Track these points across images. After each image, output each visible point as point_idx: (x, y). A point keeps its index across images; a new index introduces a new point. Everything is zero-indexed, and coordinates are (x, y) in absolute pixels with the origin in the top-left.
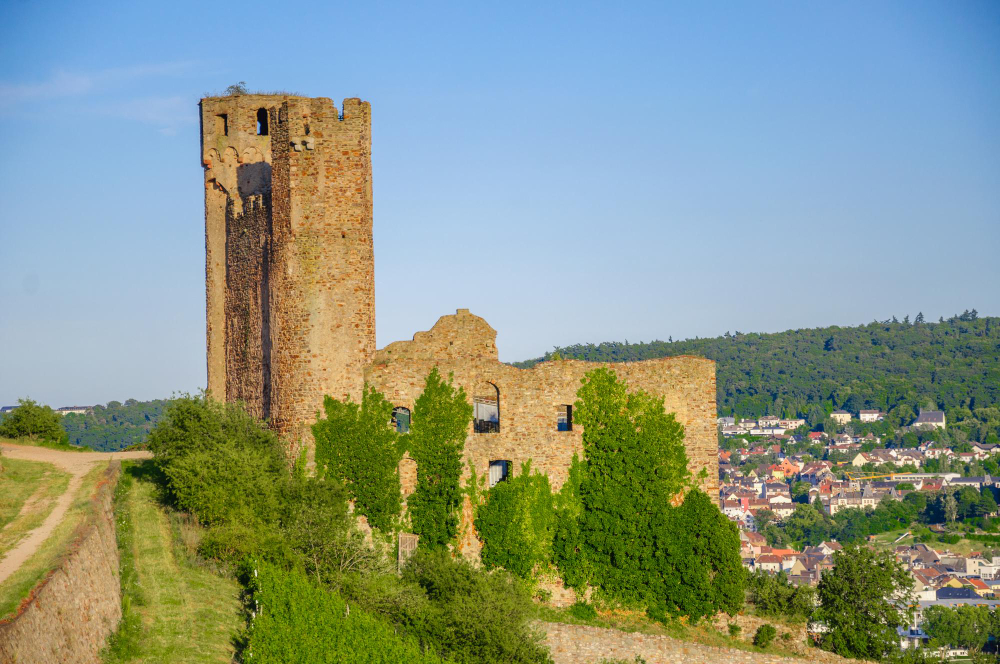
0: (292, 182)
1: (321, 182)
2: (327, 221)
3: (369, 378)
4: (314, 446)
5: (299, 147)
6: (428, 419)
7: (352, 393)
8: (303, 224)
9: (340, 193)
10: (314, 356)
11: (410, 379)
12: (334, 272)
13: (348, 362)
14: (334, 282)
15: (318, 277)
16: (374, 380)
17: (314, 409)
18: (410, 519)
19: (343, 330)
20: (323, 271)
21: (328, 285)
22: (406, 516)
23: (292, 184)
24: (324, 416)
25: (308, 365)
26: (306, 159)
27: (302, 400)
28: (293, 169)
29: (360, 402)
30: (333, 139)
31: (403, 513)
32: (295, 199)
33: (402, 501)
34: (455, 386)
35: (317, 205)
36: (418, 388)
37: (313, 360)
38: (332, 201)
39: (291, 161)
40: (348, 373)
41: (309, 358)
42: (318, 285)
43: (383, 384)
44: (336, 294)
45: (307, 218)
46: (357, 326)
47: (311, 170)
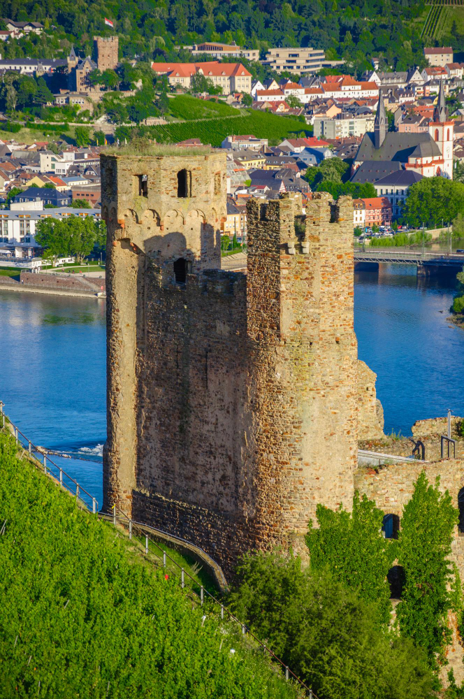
0: (283, 285)
1: (317, 288)
2: (322, 327)
3: (360, 486)
4: (308, 557)
5: (293, 251)
6: (416, 525)
7: (344, 501)
8: (294, 329)
9: (334, 298)
10: (307, 465)
11: (400, 486)
12: (328, 379)
13: (341, 471)
14: (328, 389)
15: (311, 385)
16: (365, 488)
17: (306, 518)
18: (398, 628)
19: (336, 437)
20: (317, 379)
21: (322, 393)
22: (395, 625)
23: (283, 287)
24: (316, 526)
25: (300, 474)
26: (300, 263)
27: (292, 508)
28: (284, 272)
29: (350, 510)
30: (329, 243)
31: (392, 622)
32: (286, 303)
33: (391, 610)
34: (442, 490)
35: (312, 310)
36: (407, 494)
37: (305, 468)
38: (327, 307)
39: (282, 264)
40: (341, 481)
41: (300, 466)
42: (312, 393)
43: (375, 492)
44: (330, 402)
45: (299, 323)
46: (348, 433)
47: (305, 274)
